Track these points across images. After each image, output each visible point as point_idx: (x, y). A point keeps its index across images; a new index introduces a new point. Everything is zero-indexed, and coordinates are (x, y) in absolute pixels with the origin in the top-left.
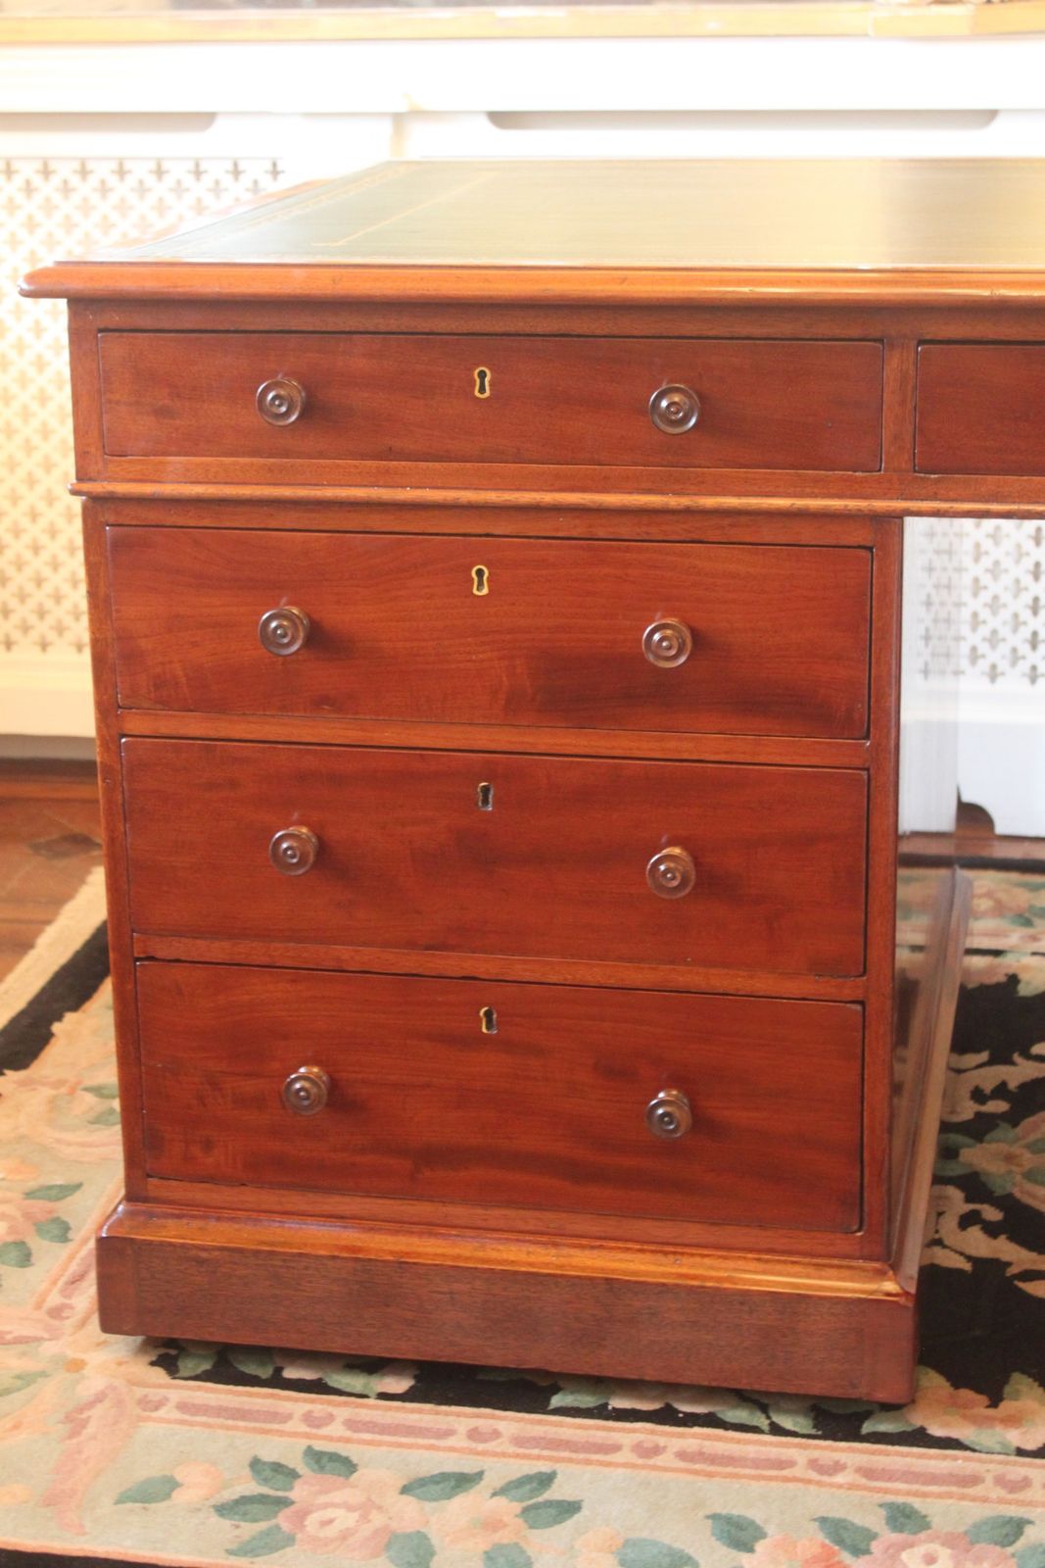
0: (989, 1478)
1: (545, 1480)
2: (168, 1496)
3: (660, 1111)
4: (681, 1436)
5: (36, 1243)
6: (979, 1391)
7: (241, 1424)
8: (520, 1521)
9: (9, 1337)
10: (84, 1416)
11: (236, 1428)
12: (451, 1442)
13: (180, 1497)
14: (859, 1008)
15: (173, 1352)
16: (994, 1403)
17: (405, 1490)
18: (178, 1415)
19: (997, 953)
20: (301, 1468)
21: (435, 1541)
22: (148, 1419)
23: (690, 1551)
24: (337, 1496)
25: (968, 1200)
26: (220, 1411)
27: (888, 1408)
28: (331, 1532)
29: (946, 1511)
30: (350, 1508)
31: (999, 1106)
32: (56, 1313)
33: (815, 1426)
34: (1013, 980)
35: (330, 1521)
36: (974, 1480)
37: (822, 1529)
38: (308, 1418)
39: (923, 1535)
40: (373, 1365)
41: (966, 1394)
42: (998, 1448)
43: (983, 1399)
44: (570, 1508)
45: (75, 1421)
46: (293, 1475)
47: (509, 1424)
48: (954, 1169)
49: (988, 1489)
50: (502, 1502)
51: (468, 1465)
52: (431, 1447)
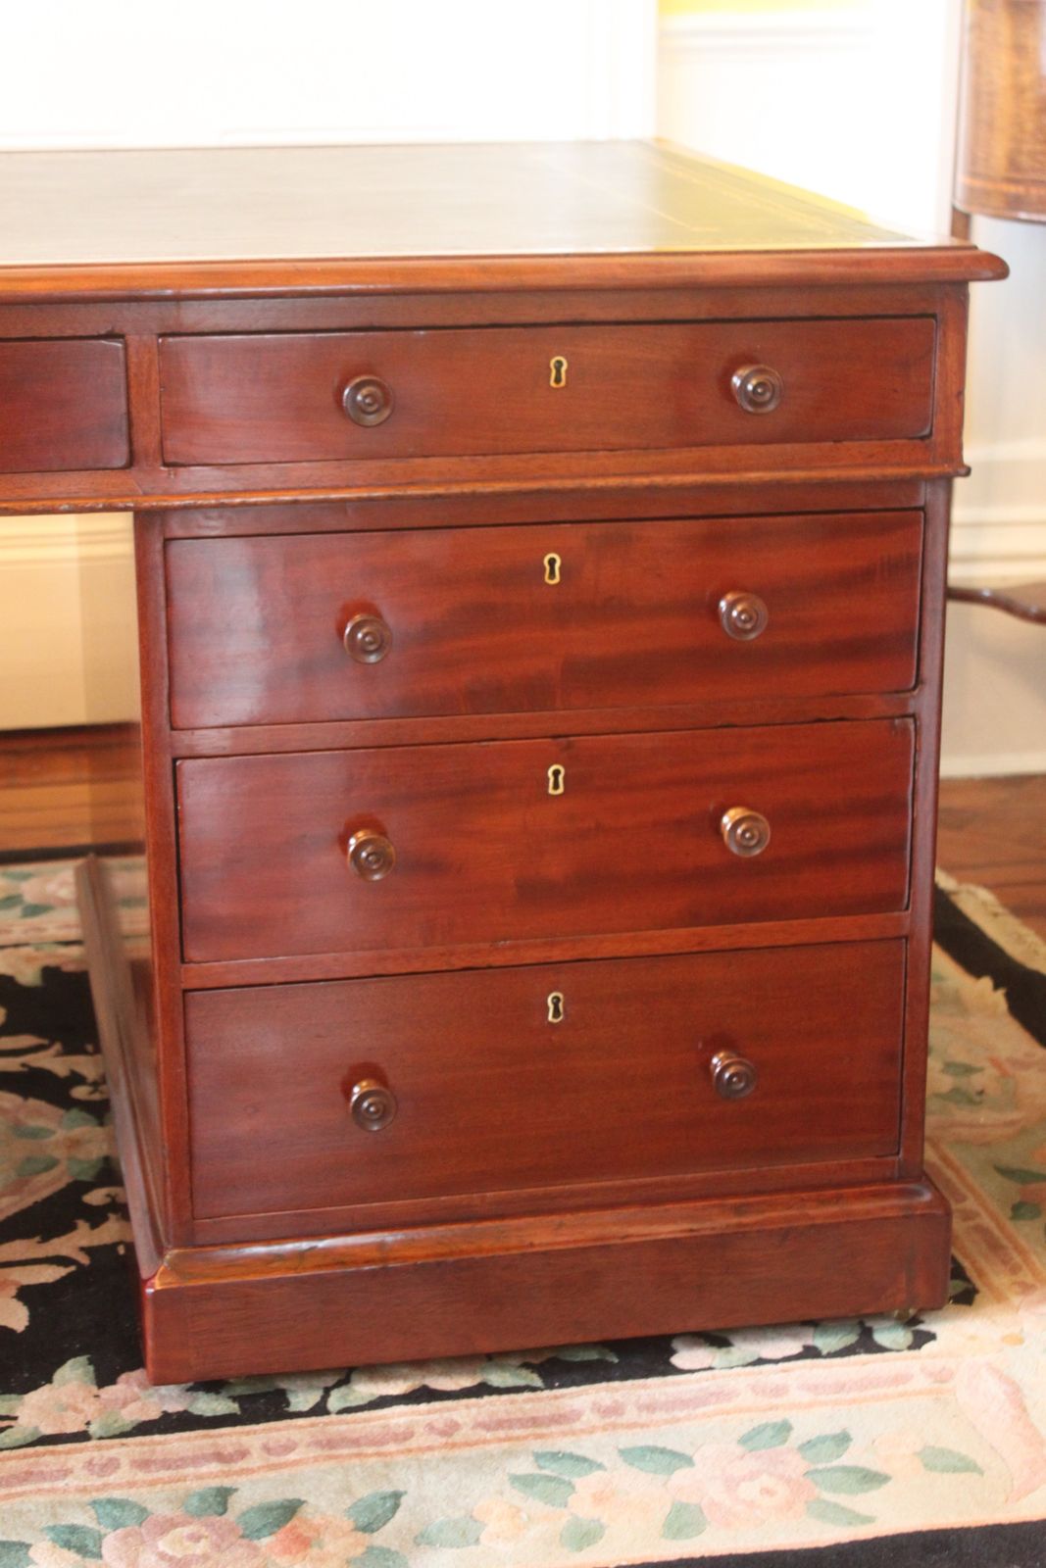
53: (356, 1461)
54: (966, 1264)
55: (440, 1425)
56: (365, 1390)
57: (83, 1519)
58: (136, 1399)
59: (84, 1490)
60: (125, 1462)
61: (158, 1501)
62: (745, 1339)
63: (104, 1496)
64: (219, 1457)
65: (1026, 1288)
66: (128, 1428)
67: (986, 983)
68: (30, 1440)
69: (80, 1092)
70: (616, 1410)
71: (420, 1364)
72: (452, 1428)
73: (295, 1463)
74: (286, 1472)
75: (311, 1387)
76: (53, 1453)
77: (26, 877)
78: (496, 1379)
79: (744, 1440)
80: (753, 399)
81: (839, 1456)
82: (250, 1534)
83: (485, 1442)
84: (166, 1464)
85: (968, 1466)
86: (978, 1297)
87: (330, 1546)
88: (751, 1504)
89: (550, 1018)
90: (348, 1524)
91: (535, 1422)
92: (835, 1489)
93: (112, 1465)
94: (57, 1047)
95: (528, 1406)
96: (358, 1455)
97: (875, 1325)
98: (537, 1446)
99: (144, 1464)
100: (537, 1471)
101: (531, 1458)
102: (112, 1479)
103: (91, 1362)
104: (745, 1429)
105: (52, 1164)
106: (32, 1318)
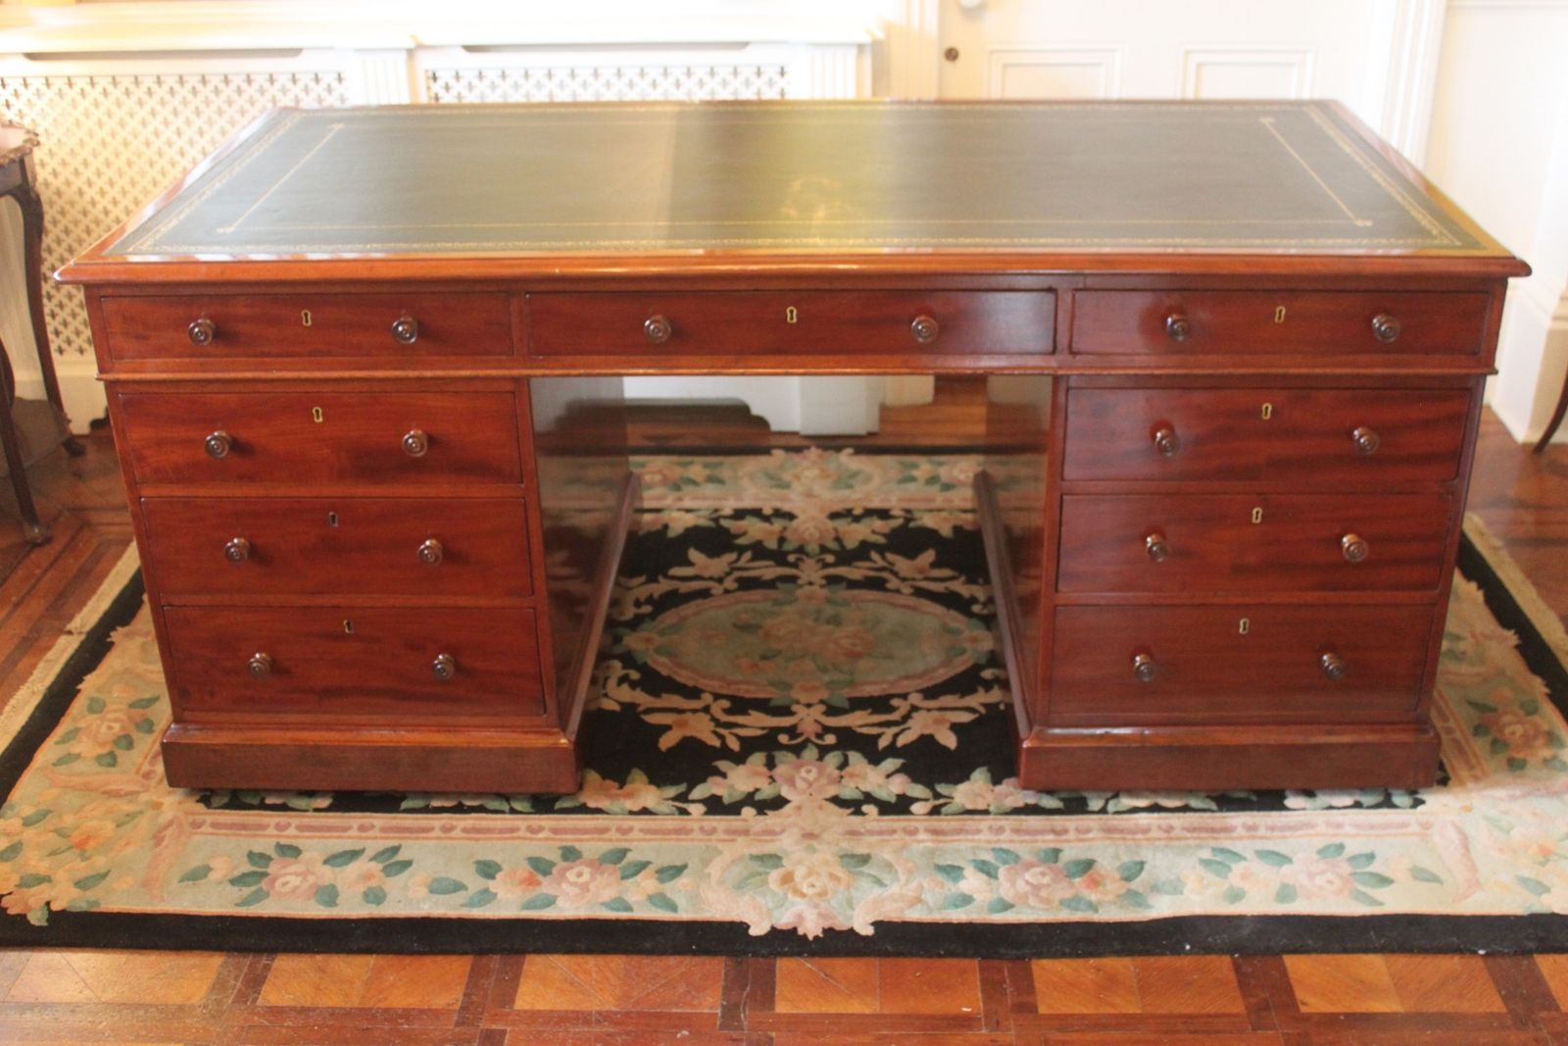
0: (614, 829)
1: (395, 850)
2: (206, 876)
3: (439, 667)
4: (465, 819)
5: (136, 735)
6: (615, 781)
7: (244, 832)
8: (382, 874)
9: (122, 793)
10: (164, 833)
11: (240, 835)
12: (350, 833)
13: (213, 876)
14: (532, 610)
15: (208, 793)
16: (621, 787)
17: (326, 862)
18: (210, 830)
19: (658, 511)
20: (274, 855)
21: (339, 888)
22: (196, 834)
23: (465, 882)
24: (293, 868)
25: (625, 667)
26: (232, 826)
27: (568, 795)
28: (288, 888)
29: (592, 848)
30: (297, 874)
31: (647, 609)
32: (147, 776)
33: (533, 807)
34: (666, 527)
35: (287, 883)
36: (606, 830)
37: (529, 863)
38: (278, 827)
39: (578, 862)
40: (311, 794)
41: (608, 782)
42: (620, 811)
43: (616, 785)
44: (407, 864)
45: (158, 838)
46: (269, 859)
47: (379, 820)
48: (619, 649)
49: (613, 834)
50: (373, 864)
51: (356, 845)
52: (340, 837)
53: (1121, 842)
54: (1445, 761)
55: (1164, 826)
56: (1127, 802)
57: (988, 857)
58: (1011, 794)
59: (989, 842)
60: (1007, 828)
61: (1024, 851)
62: (1324, 794)
63: (998, 846)
64: (1054, 832)
65: (1476, 779)
66: (1008, 810)
67: (1473, 586)
68: (961, 811)
69: (976, 608)
70: (1253, 828)
71: (1155, 791)
72: (1170, 829)
73: (1093, 839)
74: (1087, 844)
75: (1099, 797)
76: (972, 819)
77: (941, 464)
78: (1194, 803)
79: (1320, 852)
80: (1383, 335)
81: (1368, 865)
82: (1070, 875)
83: (1187, 838)
84: (1028, 832)
85: (1434, 879)
86: (1451, 783)
87: (1109, 887)
88: (1321, 888)
89: (1241, 630)
90: (1117, 876)
91: (1212, 830)
92: (1365, 884)
93: (1001, 830)
94: (963, 578)
95: (1209, 821)
96: (1124, 839)
97: (1393, 792)
98: (1213, 843)
99: (1017, 831)
100: (1213, 858)
101: (1210, 850)
102: (1002, 837)
103: (989, 771)
104: (1320, 846)
105: (963, 652)
106: (959, 742)
